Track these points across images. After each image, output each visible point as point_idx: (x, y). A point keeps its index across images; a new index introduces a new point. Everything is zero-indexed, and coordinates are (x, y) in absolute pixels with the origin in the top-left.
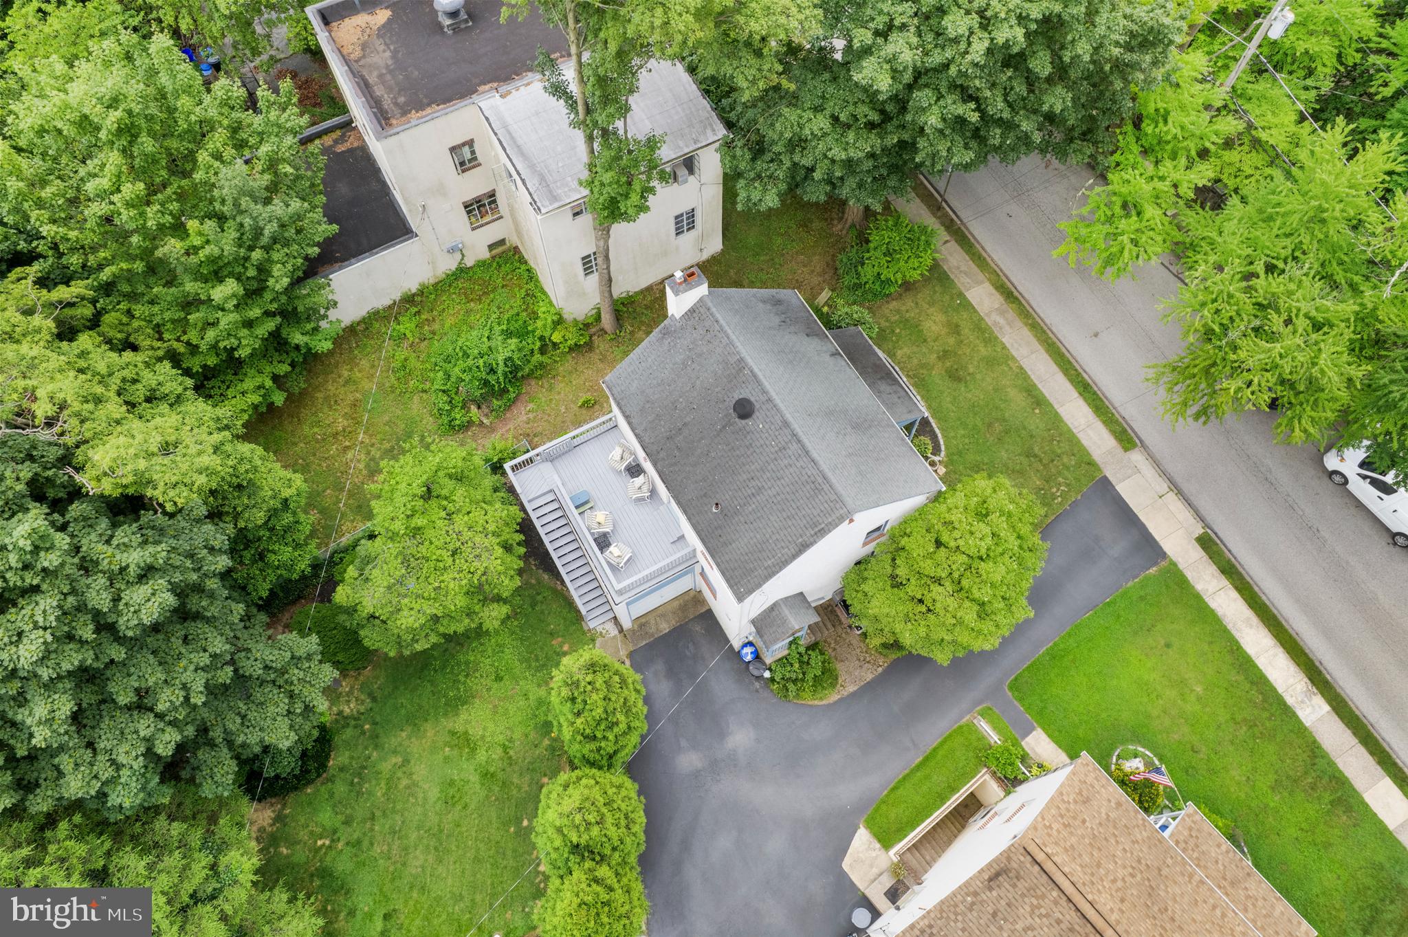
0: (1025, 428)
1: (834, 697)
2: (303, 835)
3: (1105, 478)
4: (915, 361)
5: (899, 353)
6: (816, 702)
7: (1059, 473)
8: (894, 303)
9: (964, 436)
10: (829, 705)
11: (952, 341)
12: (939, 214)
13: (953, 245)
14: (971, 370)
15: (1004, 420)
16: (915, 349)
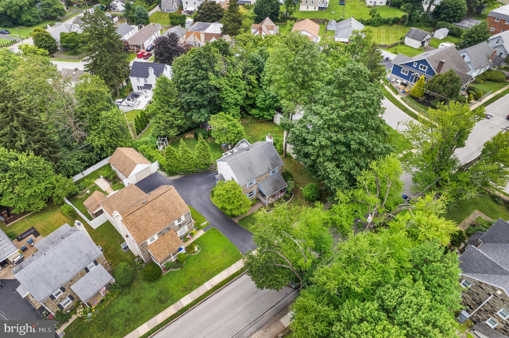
2: (190, 141)
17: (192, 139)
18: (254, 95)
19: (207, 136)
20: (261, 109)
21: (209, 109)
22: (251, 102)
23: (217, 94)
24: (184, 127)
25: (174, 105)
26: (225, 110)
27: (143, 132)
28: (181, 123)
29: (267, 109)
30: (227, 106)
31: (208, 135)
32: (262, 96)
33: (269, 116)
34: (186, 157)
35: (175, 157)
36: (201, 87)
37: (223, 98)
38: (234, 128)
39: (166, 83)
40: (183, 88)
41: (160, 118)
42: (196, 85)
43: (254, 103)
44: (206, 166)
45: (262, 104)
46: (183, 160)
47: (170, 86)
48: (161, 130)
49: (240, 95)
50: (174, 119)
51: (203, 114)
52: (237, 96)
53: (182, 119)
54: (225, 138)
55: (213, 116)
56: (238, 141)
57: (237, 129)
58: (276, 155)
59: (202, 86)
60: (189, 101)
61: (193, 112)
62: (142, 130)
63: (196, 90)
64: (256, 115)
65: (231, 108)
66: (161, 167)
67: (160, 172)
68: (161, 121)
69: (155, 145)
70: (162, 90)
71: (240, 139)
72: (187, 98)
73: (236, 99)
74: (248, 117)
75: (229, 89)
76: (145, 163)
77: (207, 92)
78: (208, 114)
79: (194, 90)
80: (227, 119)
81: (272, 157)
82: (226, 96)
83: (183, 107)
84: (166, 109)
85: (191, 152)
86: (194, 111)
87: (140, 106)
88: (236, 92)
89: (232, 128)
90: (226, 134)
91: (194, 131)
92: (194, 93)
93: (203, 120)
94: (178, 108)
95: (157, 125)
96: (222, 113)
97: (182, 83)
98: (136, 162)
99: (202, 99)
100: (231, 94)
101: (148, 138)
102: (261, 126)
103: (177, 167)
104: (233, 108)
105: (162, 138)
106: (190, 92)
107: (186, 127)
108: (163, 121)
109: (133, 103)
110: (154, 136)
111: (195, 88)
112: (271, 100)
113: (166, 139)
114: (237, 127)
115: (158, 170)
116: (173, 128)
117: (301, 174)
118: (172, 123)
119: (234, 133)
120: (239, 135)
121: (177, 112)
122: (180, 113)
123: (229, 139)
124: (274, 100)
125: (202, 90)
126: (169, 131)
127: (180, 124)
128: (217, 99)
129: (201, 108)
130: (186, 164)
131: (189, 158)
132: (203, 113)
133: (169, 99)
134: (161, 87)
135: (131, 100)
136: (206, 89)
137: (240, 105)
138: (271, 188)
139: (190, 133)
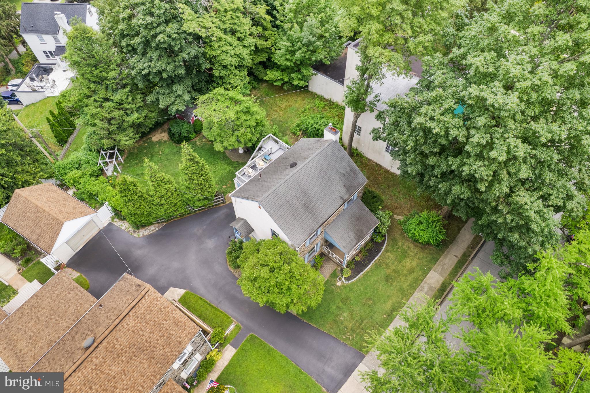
0: (374, 313)
1: (232, 270)
2: (162, 148)
3: (365, 357)
4: (388, 261)
5: (389, 254)
6: (228, 264)
7: (357, 334)
8: (412, 245)
9: (360, 289)
10: (228, 269)
11: (405, 272)
12: (470, 250)
13: (456, 260)
14: (394, 284)
15: (375, 304)
16: (394, 259)
17: (165, 142)
18: (269, 44)
19: (194, 134)
20: (284, 70)
21: (189, 83)
22: (263, 57)
23: (201, 50)
24: (146, 124)
25: (117, 84)
26: (221, 81)
27: (70, 140)
28: (138, 118)
29: (296, 69)
30: (224, 73)
31: (195, 132)
32: (284, 44)
33: (302, 80)
34: (164, 192)
35: (142, 196)
36: (166, 38)
37: (215, 57)
38: (248, 117)
39: (90, 39)
40: (128, 45)
41: (93, 116)
42: (155, 36)
43: (269, 59)
44: (206, 202)
45: (287, 60)
46: (158, 200)
47: (100, 45)
48: (101, 138)
49: (245, 46)
50: (122, 112)
51: (179, 96)
52: (240, 50)
53: (138, 109)
54: (234, 139)
55: (202, 98)
56: (258, 140)
57: (254, 117)
58: (349, 166)
59: (169, 36)
60: (146, 72)
61: (158, 93)
62: (68, 137)
63: (157, 47)
64: (277, 81)
65: (231, 76)
66: (117, 214)
67: (118, 223)
68: (97, 121)
69: (96, 168)
70: (82, 55)
71: (262, 135)
72: (140, 66)
73: (238, 56)
74: (260, 86)
75: (224, 36)
76: (82, 214)
77: (181, 50)
78: (189, 92)
79: (151, 48)
80: (231, 99)
81: (343, 171)
82: (219, 52)
83: (137, 85)
84: (102, 94)
85: (172, 179)
86: (161, 91)
87: (56, 89)
88: (237, 42)
89: (244, 117)
90: (233, 131)
91: (166, 127)
92: (154, 54)
93: (182, 108)
94: (127, 89)
95: (91, 129)
96: (220, 90)
97: (123, 36)
98: (60, 217)
99: (172, 65)
100: (228, 48)
101: (80, 155)
102: (288, 101)
103: (150, 214)
104: (235, 75)
105: (108, 152)
106: (144, 53)
107: (150, 123)
108: (102, 120)
109: (42, 84)
110: (91, 150)
111: (153, 44)
112: (304, 49)
113: (116, 151)
114: (253, 114)
115: (113, 218)
116: (124, 130)
117: (389, 187)
118: (120, 121)
119: (249, 126)
120: (259, 128)
121: (127, 98)
122: (133, 100)
123: (242, 140)
124: (311, 48)
125: (170, 45)
126: (118, 138)
127: (138, 121)
128: (202, 60)
129: (173, 83)
130: (165, 207)
131: (169, 194)
132: (180, 93)
133: (104, 74)
134: (81, 50)
135: (38, 80)
136: (178, 43)
137: (247, 67)
138: (352, 235)
139: (160, 130)
